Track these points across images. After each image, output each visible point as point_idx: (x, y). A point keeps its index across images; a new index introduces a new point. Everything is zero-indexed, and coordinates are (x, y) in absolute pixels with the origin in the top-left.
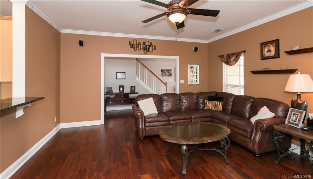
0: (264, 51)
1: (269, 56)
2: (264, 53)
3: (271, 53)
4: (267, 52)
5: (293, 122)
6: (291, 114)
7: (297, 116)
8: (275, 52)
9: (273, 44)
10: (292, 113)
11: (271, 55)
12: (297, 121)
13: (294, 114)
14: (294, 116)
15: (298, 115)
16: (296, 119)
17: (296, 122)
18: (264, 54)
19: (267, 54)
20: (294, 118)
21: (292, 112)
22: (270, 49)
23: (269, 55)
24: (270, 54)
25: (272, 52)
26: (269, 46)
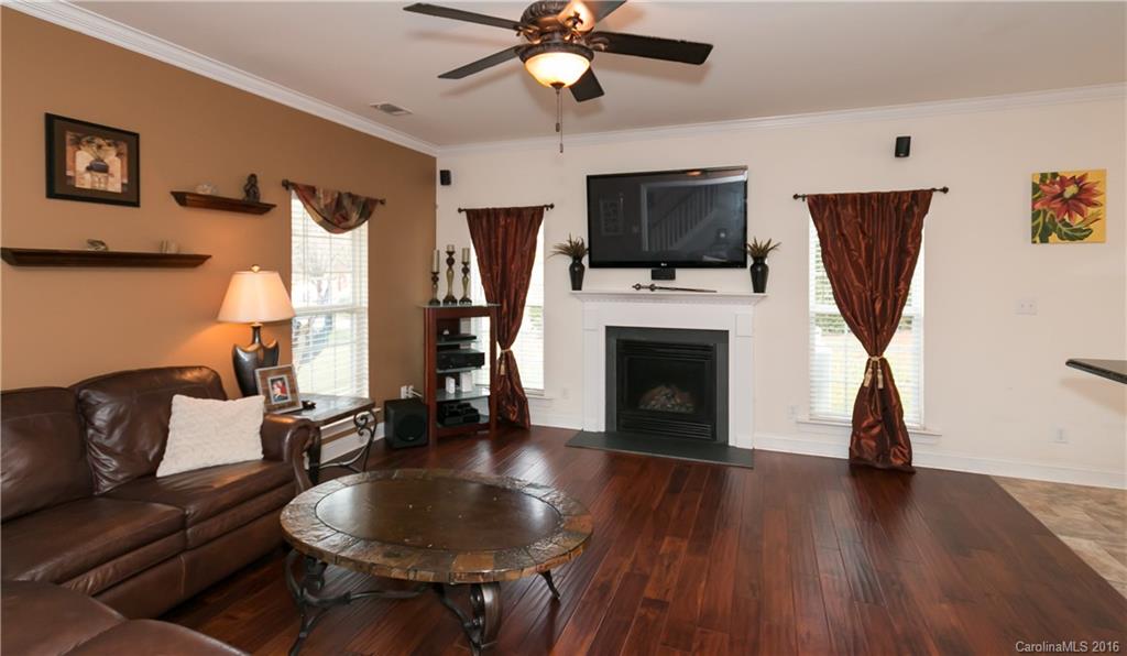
0: (74, 162)
1: (97, 191)
2: (74, 169)
3: (111, 179)
4: (89, 169)
5: (279, 402)
6: (267, 385)
7: (279, 383)
8: (125, 181)
9: (116, 145)
10: (266, 381)
11: (110, 189)
12: (289, 395)
13: (273, 381)
14: (275, 386)
15: (281, 379)
16: (283, 390)
17: (286, 398)
18: (69, 173)
19: (88, 176)
20: (278, 391)
21: (264, 377)
22: (106, 161)
23: (97, 186)
24: (106, 183)
25: (112, 175)
26: (99, 147)
